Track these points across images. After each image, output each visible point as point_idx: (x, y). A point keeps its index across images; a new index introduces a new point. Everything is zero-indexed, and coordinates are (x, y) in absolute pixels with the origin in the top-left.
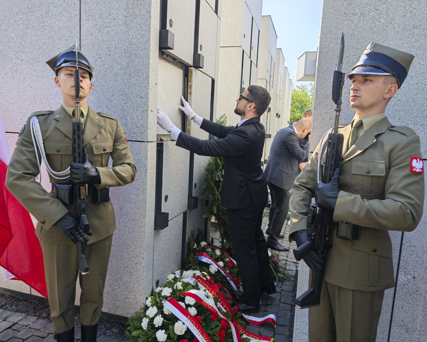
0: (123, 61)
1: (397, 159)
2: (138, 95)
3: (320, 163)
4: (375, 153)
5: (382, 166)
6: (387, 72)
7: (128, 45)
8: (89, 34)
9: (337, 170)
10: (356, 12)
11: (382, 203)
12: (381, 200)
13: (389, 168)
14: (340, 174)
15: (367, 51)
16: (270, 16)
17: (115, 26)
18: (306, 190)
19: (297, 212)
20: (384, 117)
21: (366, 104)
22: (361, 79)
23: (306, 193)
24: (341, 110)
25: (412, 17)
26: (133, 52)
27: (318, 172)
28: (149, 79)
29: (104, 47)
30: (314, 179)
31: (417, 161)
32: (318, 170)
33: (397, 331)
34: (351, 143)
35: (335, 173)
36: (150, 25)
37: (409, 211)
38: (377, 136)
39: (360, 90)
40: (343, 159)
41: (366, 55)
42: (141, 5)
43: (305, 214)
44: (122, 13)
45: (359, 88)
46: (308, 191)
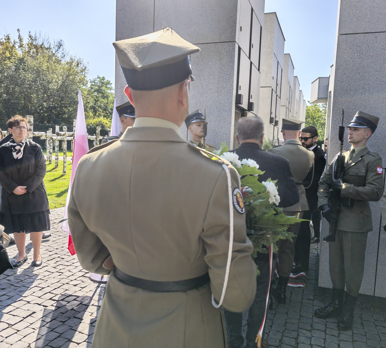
0: (215, 113)
1: (370, 167)
2: (224, 133)
3: (334, 170)
4: (360, 165)
5: (364, 171)
6: (366, 126)
7: (219, 104)
8: (194, 97)
9: (342, 173)
10: (352, 89)
11: (363, 188)
12: (363, 186)
13: (367, 171)
14: (344, 175)
15: (356, 115)
16: (289, 54)
17: (211, 93)
18: (326, 185)
19: (322, 196)
20: (366, 147)
21: (356, 141)
22: (353, 129)
23: (326, 186)
24: (343, 144)
25: (383, 92)
26: (222, 108)
27: (333, 175)
28: (231, 124)
29: (203, 105)
30: (331, 179)
31: (380, 169)
32: (333, 174)
33: (381, 268)
34: (349, 160)
35: (341, 174)
36: (232, 93)
37: (375, 191)
38: (362, 157)
39: (353, 134)
40: (345, 168)
41: (356, 117)
42: (227, 82)
43: (326, 197)
44: (215, 86)
45: (352, 133)
46: (327, 185)
